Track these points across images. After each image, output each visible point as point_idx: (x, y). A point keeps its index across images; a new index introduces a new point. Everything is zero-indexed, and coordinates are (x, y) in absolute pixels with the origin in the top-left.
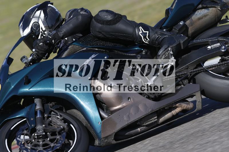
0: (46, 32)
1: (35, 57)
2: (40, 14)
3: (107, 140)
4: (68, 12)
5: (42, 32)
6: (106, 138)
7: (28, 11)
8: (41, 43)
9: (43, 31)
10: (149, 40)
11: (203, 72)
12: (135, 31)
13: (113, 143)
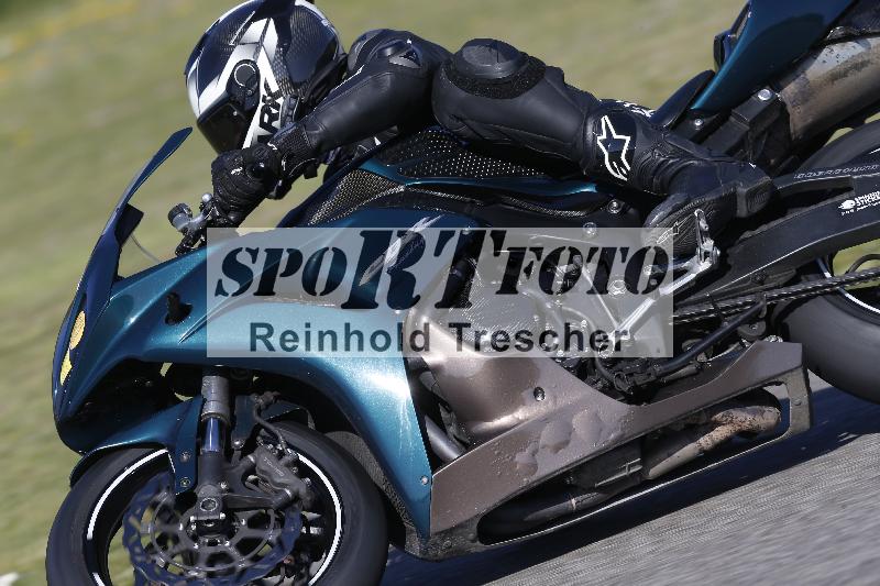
0: (280, 101)
1: (217, 213)
2: (264, 32)
3: (452, 540)
4: (358, 41)
5: (269, 98)
6: (449, 532)
7: (222, 18)
8: (239, 170)
9: (270, 94)
10: (629, 168)
11: (820, 298)
12: (585, 131)
13: (473, 550)
